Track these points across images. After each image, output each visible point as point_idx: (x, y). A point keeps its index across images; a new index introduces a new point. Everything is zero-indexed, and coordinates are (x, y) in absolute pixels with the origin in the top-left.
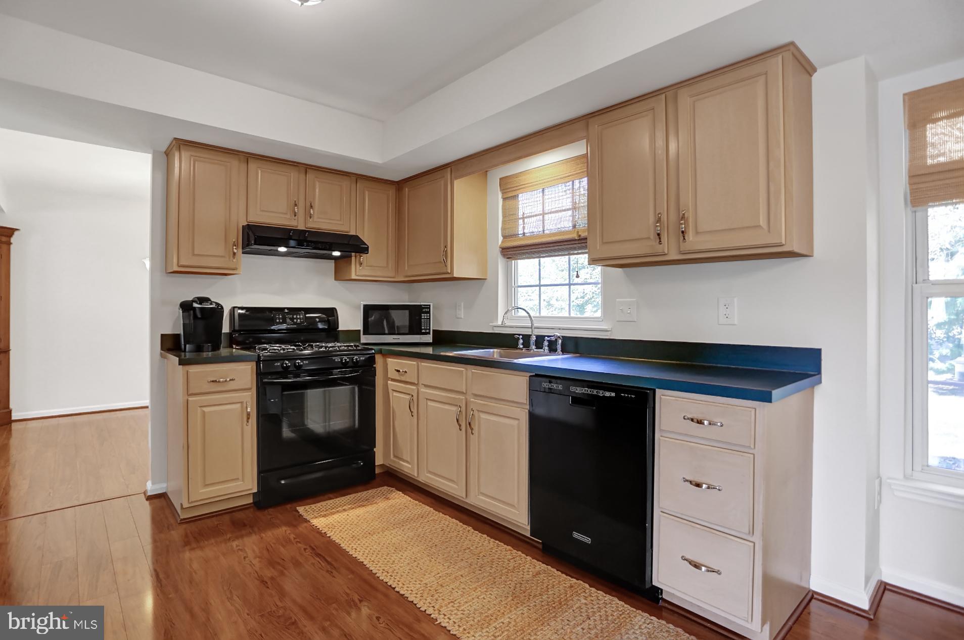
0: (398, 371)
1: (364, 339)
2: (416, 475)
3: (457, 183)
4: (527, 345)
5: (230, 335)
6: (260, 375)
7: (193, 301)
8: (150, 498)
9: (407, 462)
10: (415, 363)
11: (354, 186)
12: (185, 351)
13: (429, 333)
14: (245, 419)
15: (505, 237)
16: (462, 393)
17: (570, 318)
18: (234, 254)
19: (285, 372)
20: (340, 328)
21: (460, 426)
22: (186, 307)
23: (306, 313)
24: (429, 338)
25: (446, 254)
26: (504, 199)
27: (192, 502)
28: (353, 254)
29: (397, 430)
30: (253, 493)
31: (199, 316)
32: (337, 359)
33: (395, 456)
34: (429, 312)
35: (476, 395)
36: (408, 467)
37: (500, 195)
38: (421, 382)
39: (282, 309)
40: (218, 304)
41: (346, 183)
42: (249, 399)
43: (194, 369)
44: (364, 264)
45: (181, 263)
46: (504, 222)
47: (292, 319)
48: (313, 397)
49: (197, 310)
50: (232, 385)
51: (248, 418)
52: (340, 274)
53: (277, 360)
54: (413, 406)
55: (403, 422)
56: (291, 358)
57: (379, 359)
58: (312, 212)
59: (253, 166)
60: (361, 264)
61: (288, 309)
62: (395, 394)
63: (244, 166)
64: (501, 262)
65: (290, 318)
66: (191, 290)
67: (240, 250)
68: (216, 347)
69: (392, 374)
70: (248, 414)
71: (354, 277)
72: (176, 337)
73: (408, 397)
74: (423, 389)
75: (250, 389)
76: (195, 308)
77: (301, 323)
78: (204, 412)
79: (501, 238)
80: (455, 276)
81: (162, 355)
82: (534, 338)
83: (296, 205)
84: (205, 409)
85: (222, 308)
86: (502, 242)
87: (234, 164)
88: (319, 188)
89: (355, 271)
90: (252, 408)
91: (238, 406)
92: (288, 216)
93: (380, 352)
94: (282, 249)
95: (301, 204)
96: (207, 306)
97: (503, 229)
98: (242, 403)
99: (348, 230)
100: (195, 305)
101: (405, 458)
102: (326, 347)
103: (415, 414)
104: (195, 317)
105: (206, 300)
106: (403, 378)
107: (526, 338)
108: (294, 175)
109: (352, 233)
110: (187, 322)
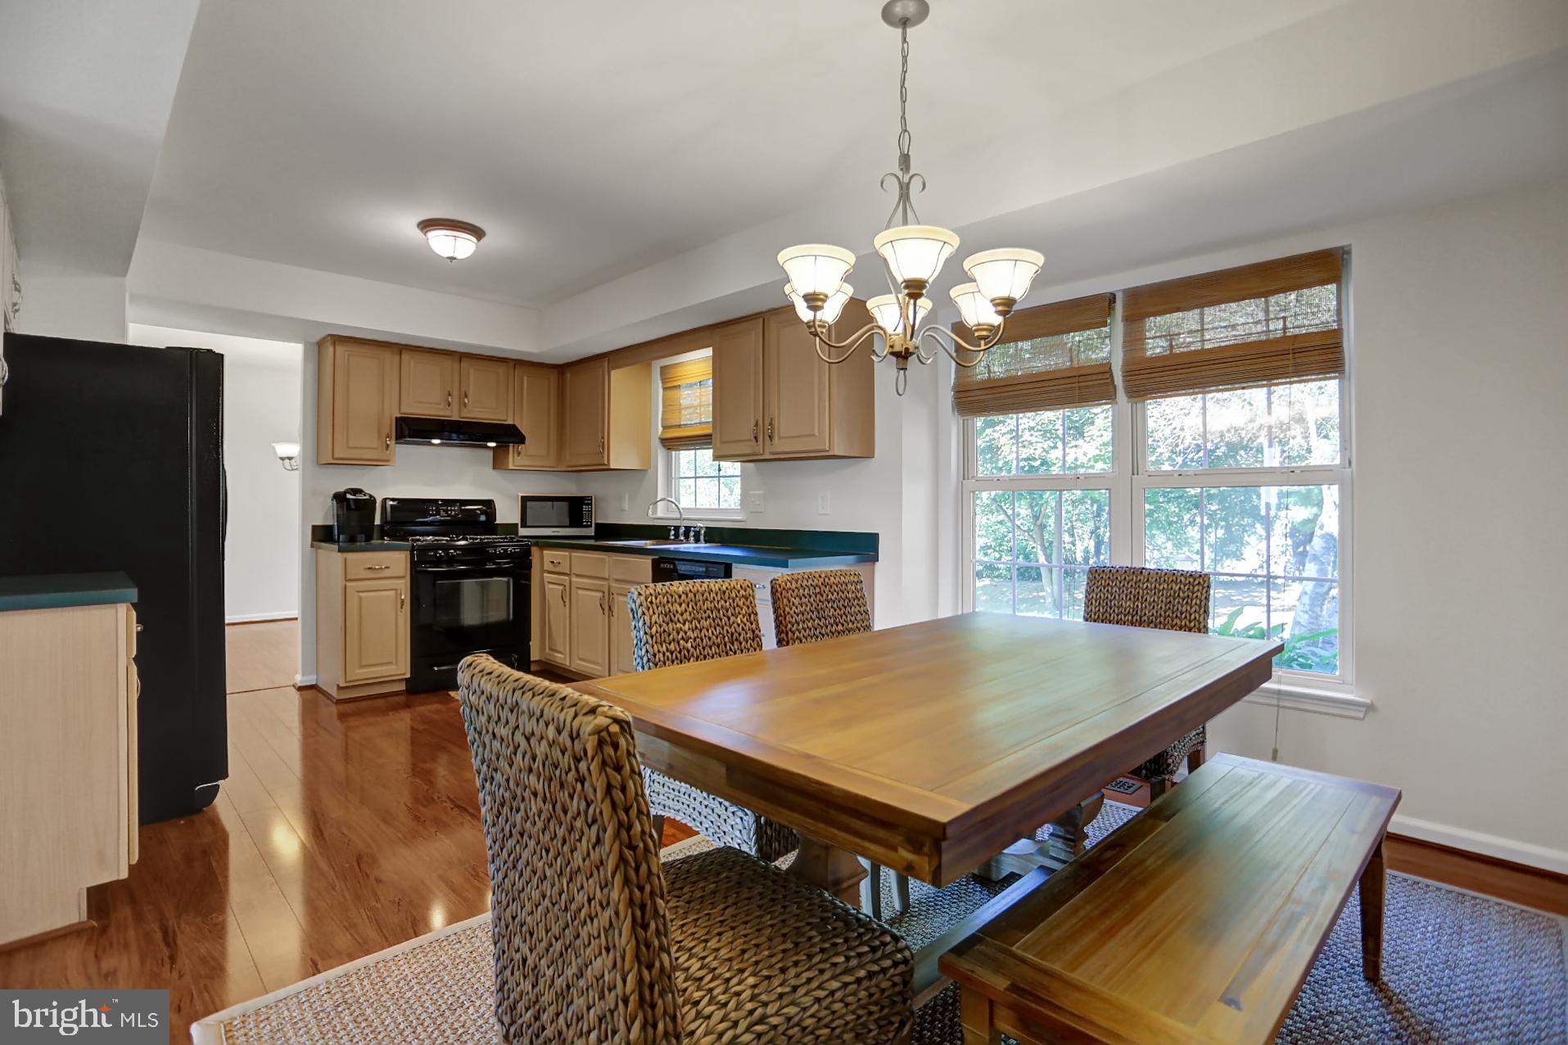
0: (552, 562)
1: (523, 532)
2: (568, 664)
3: (613, 373)
4: (677, 535)
5: (381, 527)
6: (413, 564)
7: (346, 492)
8: (300, 689)
9: (559, 652)
10: (567, 553)
11: (511, 372)
12: (338, 541)
13: (591, 526)
14: (399, 605)
15: (664, 428)
16: (604, 579)
17: (719, 509)
18: (388, 446)
19: (438, 562)
20: (497, 522)
21: (603, 610)
22: (339, 498)
23: (461, 505)
24: (591, 531)
25: (603, 446)
26: (664, 389)
27: (350, 682)
28: (511, 445)
29: (552, 621)
30: (406, 679)
31: (353, 506)
32: (491, 551)
33: (551, 649)
34: (591, 504)
35: (617, 580)
36: (561, 658)
37: (660, 385)
38: (573, 572)
39: (436, 501)
40: (371, 496)
41: (501, 370)
42: (404, 587)
43: (351, 556)
44: (523, 453)
45: (336, 456)
46: (663, 415)
47: (446, 511)
48: (469, 586)
49: (352, 503)
50: (387, 573)
51: (402, 605)
52: (498, 463)
53: (431, 550)
54: (566, 597)
55: (557, 612)
56: (446, 548)
57: (535, 551)
58: (466, 400)
59: (406, 357)
60: (519, 454)
61: (442, 500)
62: (551, 586)
63: (397, 358)
64: (660, 454)
65: (444, 511)
66: (344, 481)
67: (394, 442)
68: (369, 538)
69: (548, 566)
70: (403, 601)
71: (511, 467)
72: (329, 528)
73: (561, 588)
74: (574, 579)
75: (403, 577)
76: (349, 499)
77: (456, 515)
78: (360, 598)
79: (660, 429)
80: (612, 467)
81: (312, 546)
82: (682, 530)
83: (450, 395)
84: (361, 594)
85: (375, 500)
86: (662, 433)
87: (389, 357)
88: (474, 375)
89: (513, 460)
90: (406, 595)
91: (393, 593)
92: (442, 407)
93: (537, 544)
94: (436, 441)
95: (455, 393)
96: (360, 497)
97: (663, 420)
98: (396, 590)
99: (504, 418)
100: (349, 496)
101: (558, 649)
102: (481, 539)
103: (567, 604)
104: (349, 508)
105: (360, 491)
106: (557, 570)
107: (677, 528)
108: (448, 363)
109: (510, 422)
110: (340, 512)
